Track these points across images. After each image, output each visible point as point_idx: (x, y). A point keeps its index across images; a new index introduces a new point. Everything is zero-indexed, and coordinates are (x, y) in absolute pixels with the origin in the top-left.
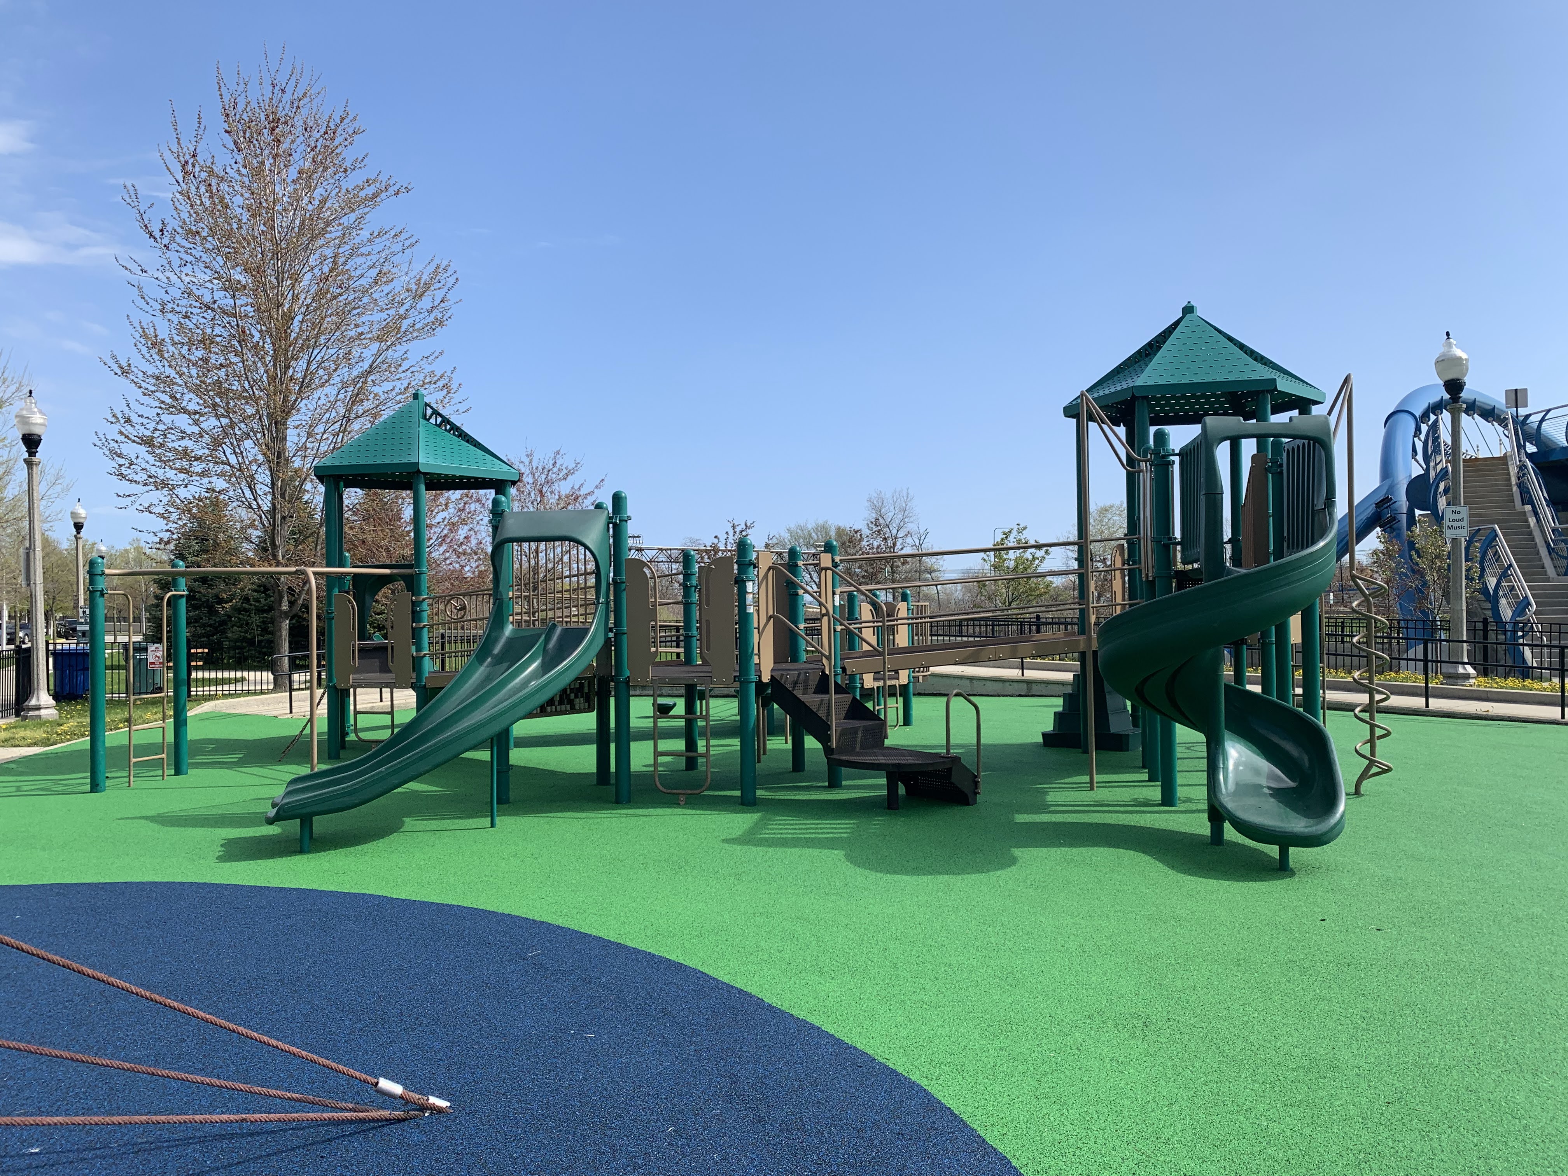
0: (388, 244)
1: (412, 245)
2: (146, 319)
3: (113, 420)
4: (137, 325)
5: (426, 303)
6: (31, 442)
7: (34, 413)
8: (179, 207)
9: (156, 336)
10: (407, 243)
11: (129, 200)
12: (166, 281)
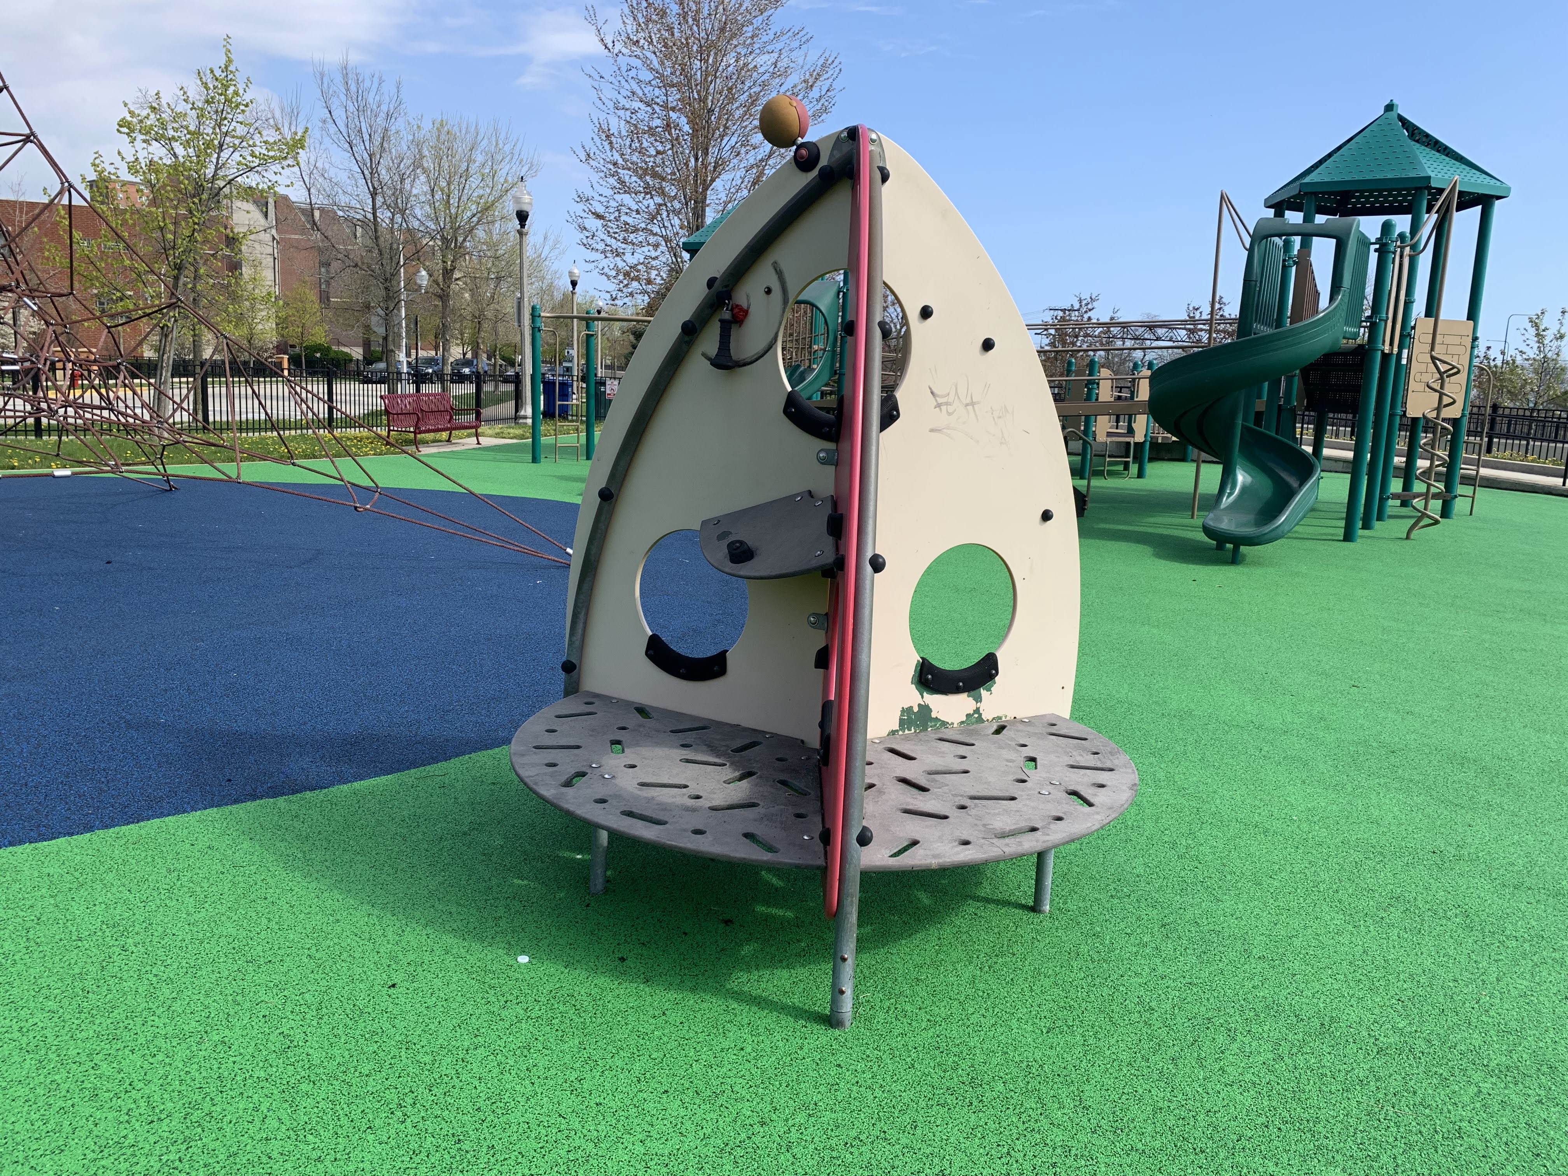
0: (788, 42)
1: (808, 40)
2: (603, 117)
3: (578, 200)
4: (596, 122)
5: (815, 93)
6: (522, 217)
7: (524, 195)
8: (626, 21)
9: (609, 130)
10: (804, 39)
11: (590, 20)
12: (617, 84)
